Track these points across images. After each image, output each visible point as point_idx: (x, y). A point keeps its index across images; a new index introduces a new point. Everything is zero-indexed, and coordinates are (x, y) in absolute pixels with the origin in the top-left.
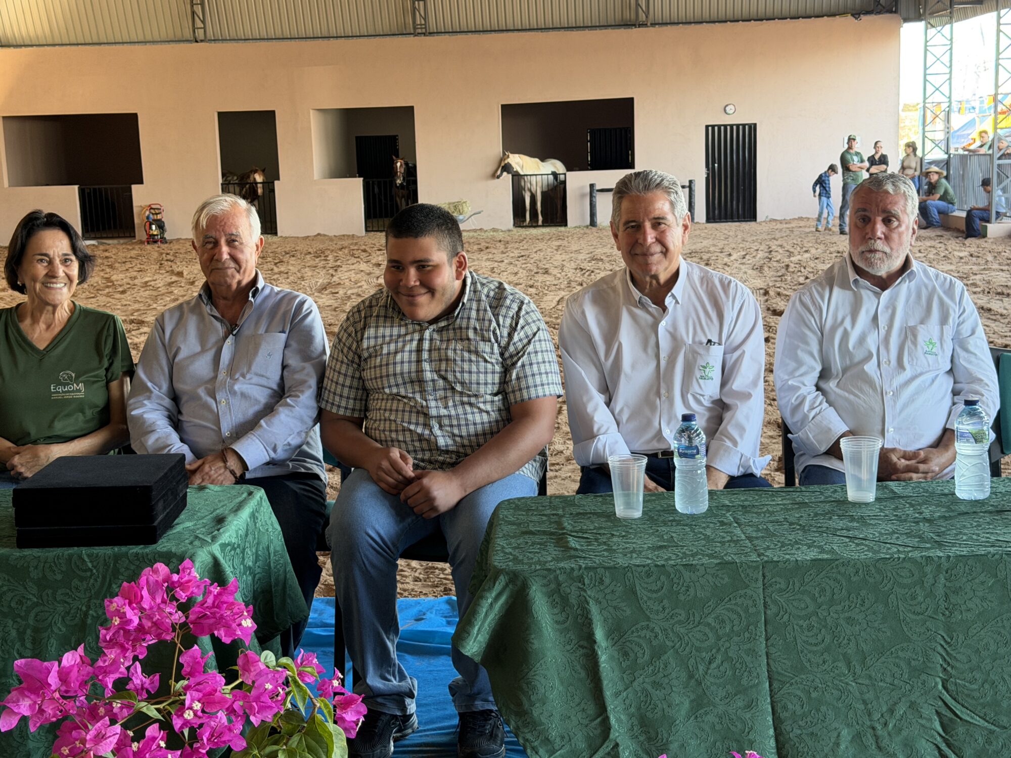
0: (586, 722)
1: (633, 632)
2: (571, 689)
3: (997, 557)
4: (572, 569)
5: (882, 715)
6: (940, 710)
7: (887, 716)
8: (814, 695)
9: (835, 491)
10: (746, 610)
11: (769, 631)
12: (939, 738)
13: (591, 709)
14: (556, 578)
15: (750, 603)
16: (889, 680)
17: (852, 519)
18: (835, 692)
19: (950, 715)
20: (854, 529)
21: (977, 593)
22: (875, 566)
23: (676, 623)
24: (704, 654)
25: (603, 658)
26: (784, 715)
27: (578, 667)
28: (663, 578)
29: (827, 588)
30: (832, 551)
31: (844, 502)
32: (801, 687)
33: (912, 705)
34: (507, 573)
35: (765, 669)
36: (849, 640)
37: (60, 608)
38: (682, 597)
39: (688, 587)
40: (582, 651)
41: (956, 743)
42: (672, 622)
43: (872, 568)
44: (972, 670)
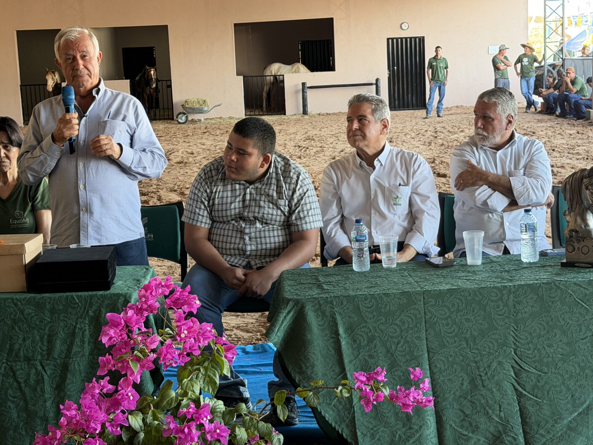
0: (334, 377)
1: (358, 329)
2: (327, 360)
3: (538, 285)
4: (327, 297)
5: (485, 369)
6: (513, 365)
7: (487, 370)
8: (450, 359)
9: (462, 261)
10: (416, 316)
11: (427, 327)
12: (513, 380)
13: (337, 370)
14: (319, 302)
15: (418, 312)
16: (487, 350)
17: (469, 272)
18: (461, 357)
19: (518, 367)
20: (469, 276)
21: (530, 304)
22: (479, 291)
23: (381, 323)
24: (395, 340)
25: (343, 343)
26: (435, 370)
27: (331, 348)
28: (373, 300)
29: (456, 303)
30: (458, 285)
31: (466, 265)
32: (444, 355)
33: (500, 363)
34: (294, 301)
35: (425, 347)
36: (467, 330)
37: (62, 324)
38: (383, 310)
39: (386, 305)
40: (332, 340)
41: (522, 382)
42: (378, 323)
43: (477, 292)
44: (528, 343)
